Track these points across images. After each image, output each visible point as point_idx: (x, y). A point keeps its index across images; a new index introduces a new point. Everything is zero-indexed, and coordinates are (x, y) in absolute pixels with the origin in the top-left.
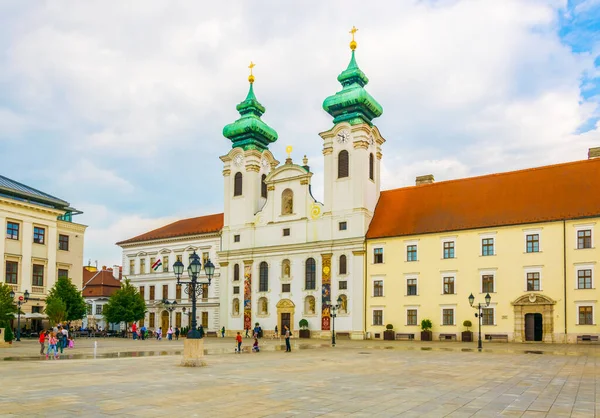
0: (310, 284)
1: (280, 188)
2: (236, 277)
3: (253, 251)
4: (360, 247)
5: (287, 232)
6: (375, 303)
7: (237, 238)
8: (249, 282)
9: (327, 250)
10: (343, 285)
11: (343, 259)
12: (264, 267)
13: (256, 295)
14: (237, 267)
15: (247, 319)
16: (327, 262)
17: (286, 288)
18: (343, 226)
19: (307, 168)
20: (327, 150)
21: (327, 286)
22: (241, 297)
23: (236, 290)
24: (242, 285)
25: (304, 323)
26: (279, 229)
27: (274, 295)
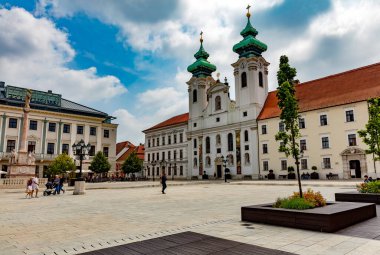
0: (230, 148)
1: (214, 96)
2: (195, 146)
3: (202, 131)
4: (254, 125)
5: (218, 120)
6: (263, 157)
7: (195, 125)
8: (201, 149)
9: (237, 128)
10: (247, 148)
11: (246, 133)
12: (208, 139)
13: (204, 156)
14: (195, 140)
15: (201, 168)
16: (238, 135)
17: (219, 151)
18: (245, 114)
19: (227, 84)
20: (236, 73)
21: (238, 148)
22: (198, 156)
23: (195, 153)
24: (198, 150)
25: (227, 170)
26: (214, 118)
27: (213, 155)
